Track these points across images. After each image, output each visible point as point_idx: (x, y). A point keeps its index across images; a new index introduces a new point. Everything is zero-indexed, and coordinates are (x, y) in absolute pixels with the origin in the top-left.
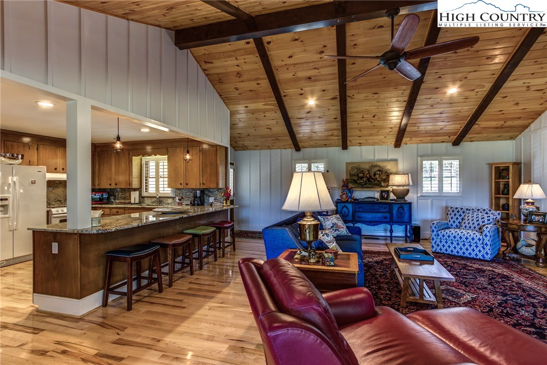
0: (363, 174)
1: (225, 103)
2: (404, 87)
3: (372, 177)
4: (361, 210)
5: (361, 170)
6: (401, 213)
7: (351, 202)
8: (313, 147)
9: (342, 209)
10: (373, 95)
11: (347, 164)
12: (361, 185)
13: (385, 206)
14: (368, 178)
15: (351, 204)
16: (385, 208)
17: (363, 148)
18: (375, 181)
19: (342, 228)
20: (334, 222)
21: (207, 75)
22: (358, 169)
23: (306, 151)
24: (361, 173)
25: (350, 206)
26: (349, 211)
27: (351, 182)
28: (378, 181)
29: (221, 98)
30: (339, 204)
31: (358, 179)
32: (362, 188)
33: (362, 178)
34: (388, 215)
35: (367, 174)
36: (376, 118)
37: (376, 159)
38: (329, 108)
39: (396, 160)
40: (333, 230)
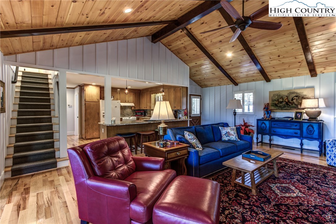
0: (282, 99)
1: (185, 63)
2: (292, 32)
3: (290, 101)
4: (276, 126)
5: (280, 97)
6: (311, 130)
7: (268, 120)
8: (245, 82)
9: (261, 124)
10: (270, 42)
11: (270, 92)
12: (281, 108)
13: (296, 124)
14: (286, 102)
15: (268, 122)
16: (296, 126)
17: (284, 80)
18: (292, 105)
19: (233, 135)
20: (227, 131)
21: (172, 51)
22: (278, 95)
23: (243, 85)
24: (281, 99)
25: (267, 123)
26: (266, 127)
27: (273, 106)
28: (295, 105)
29: (183, 61)
30: (259, 121)
31: (278, 103)
32: (282, 110)
33: (281, 102)
34: (299, 131)
35: (286, 99)
36: (281, 57)
37: (294, 87)
38: (242, 56)
39: (313, 88)
40: (225, 136)
